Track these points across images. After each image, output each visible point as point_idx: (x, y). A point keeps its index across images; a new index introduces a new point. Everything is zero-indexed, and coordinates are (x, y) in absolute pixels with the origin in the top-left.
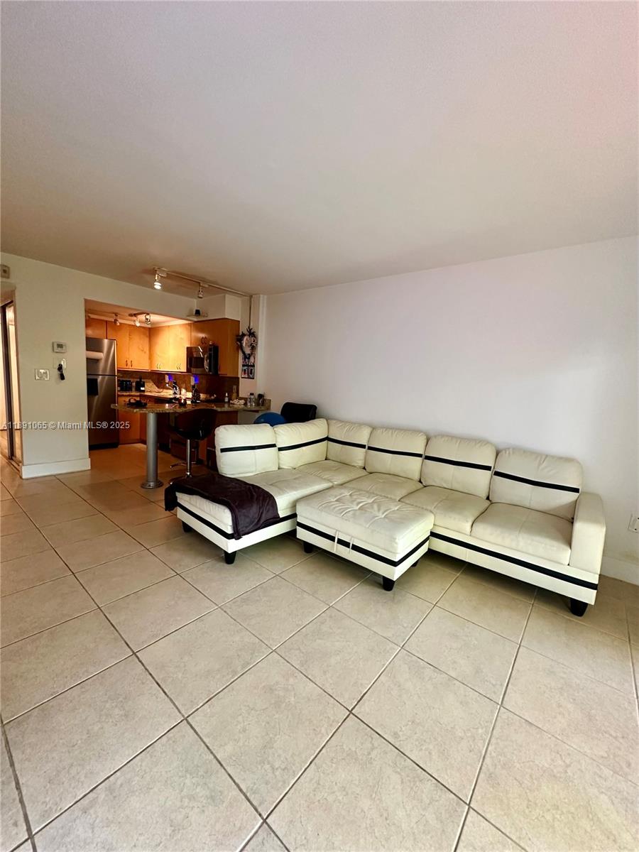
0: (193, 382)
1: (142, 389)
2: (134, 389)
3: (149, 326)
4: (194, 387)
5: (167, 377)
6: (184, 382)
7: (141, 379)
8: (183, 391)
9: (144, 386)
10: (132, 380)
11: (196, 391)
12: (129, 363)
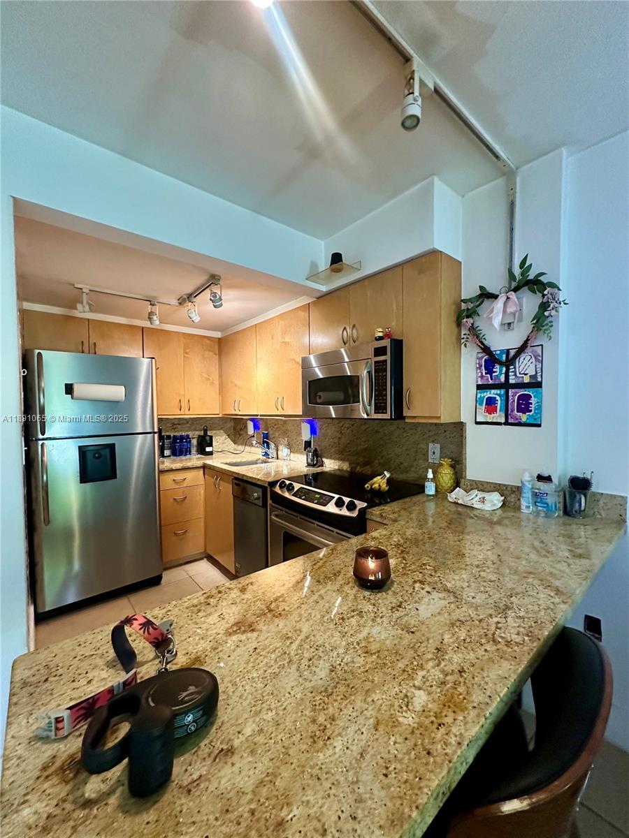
0: (306, 434)
1: (208, 449)
2: (194, 450)
3: (218, 335)
4: (308, 444)
5: (250, 425)
6: (285, 433)
7: (205, 431)
8: (284, 451)
9: (211, 445)
10: (191, 434)
11: (316, 454)
12: (184, 404)
